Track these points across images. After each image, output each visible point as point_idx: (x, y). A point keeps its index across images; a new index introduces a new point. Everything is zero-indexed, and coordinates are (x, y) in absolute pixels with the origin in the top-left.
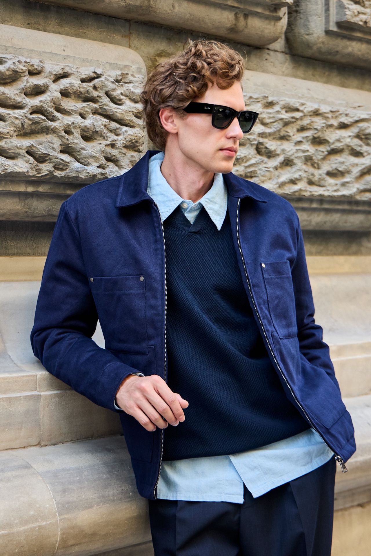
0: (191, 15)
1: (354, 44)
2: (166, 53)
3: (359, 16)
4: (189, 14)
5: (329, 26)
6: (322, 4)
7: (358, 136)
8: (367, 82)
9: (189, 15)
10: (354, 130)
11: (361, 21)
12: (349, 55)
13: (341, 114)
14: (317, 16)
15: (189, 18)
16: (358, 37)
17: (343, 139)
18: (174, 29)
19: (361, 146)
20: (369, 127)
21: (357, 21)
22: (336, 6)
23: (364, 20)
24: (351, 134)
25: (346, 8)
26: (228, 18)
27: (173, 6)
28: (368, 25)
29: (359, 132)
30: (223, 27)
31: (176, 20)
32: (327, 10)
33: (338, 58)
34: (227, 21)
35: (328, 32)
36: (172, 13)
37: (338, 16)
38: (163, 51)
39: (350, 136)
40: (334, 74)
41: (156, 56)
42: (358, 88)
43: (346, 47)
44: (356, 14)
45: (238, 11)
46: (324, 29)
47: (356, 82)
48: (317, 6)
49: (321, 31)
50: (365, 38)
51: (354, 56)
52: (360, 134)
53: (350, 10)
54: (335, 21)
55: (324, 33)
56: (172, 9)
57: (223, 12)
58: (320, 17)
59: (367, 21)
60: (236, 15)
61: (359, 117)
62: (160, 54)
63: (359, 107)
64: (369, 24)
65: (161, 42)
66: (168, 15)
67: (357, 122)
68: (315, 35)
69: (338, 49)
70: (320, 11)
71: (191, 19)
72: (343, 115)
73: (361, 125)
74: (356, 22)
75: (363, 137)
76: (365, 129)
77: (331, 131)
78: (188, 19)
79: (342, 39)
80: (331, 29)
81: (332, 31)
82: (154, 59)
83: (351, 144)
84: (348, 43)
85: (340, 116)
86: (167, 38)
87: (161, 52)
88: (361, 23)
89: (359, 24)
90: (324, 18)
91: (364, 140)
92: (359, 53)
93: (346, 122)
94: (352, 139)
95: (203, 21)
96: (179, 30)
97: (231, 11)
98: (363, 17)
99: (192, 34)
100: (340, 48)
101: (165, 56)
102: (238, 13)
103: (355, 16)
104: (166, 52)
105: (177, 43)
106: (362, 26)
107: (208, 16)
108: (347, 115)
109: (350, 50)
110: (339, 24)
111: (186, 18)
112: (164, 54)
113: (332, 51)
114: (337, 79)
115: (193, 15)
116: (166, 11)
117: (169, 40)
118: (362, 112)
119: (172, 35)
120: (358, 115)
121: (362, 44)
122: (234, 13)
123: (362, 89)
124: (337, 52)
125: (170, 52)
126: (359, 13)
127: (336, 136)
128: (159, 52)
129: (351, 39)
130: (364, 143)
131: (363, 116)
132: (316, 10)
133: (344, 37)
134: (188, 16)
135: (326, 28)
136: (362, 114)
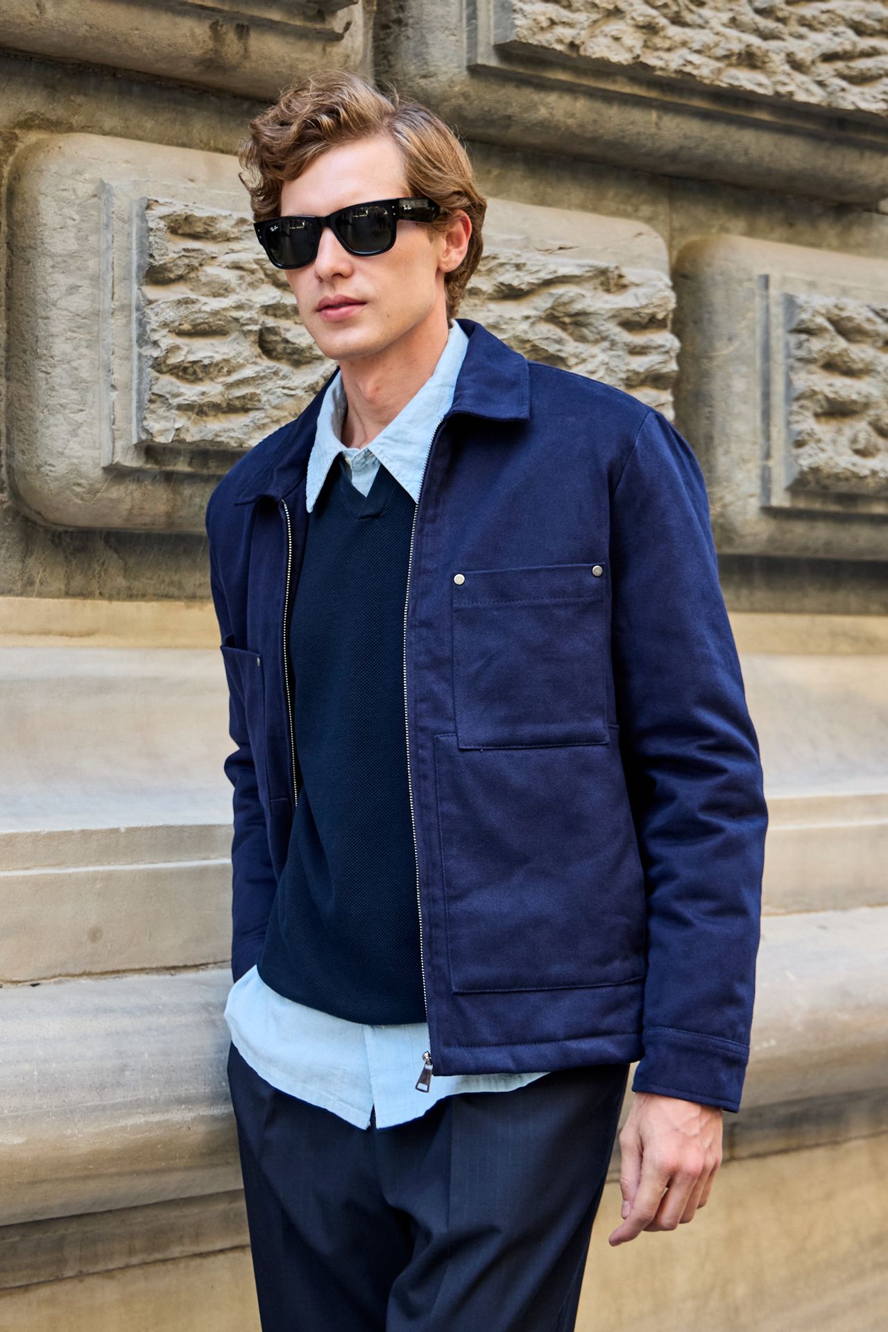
0: (91, 28)
1: (552, 98)
2: (42, 119)
3: (553, 31)
4: (86, 24)
5: (476, 56)
6: (461, 5)
7: (552, 318)
8: (611, 194)
9: (87, 28)
10: (542, 303)
11: (560, 41)
12: (544, 125)
13: (502, 265)
14: (447, 32)
15: (88, 35)
16: (560, 81)
17: (506, 323)
18: (64, 64)
19: (559, 341)
20: (583, 296)
21: (548, 41)
22: (495, 7)
23: (568, 40)
24: (532, 313)
25: (515, 11)
26: (193, 35)
27: (38, 5)
28: (582, 52)
29: (552, 308)
30: (185, 57)
31: (55, 40)
32: (473, 16)
33: (513, 133)
34: (191, 43)
35: (475, 71)
36: (40, 22)
37: (499, 31)
38: (34, 116)
39: (527, 318)
40: (518, 172)
41: (14, 128)
42: (583, 207)
43: (533, 106)
44: (545, 24)
45: (221, 19)
46: (465, 64)
47: (577, 194)
48: (448, 9)
49: (459, 67)
50: (580, 85)
51: (557, 128)
52: (556, 314)
53: (525, 16)
54: (492, 43)
55: (465, 73)
56: (38, 12)
57: (178, 20)
58: (454, 35)
59: (577, 42)
60: (214, 27)
61: (555, 272)
62: (26, 121)
63: (561, 248)
64: (585, 50)
65: (29, 94)
66: (31, 27)
67: (548, 283)
68: (443, 78)
69: (510, 111)
70: (454, 21)
71: (92, 37)
72: (508, 267)
73: (559, 290)
74: (545, 44)
75: (567, 320)
76: (572, 301)
77: (475, 305)
78: (85, 37)
79: (517, 87)
80: (480, 61)
81: (484, 66)
82: (11, 133)
83: (531, 336)
84: (536, 96)
85: (501, 270)
86: (46, 86)
87: (29, 118)
88: (559, 47)
89: (554, 50)
90: (465, 36)
91: (571, 328)
92: (570, 121)
93: (515, 283)
94: (533, 324)
95: (126, 41)
96: (79, 65)
97: (200, 18)
98: (567, 34)
99: (114, 75)
100: (513, 110)
101: (39, 127)
102: (220, 23)
103: (542, 29)
104: (41, 117)
105: (72, 98)
106: (567, 56)
107: (137, 29)
108: (518, 267)
109: (543, 112)
110: (505, 51)
111: (79, 34)
112: (37, 122)
113: (495, 117)
114: (526, 186)
115: (98, 29)
116: (22, 17)
117: (51, 88)
118: (566, 260)
119: (58, 76)
120: (552, 268)
121: (576, 99)
122: (207, 23)
123: (595, 210)
124: (509, 117)
125: (54, 118)
126: (553, 23)
127: (488, 317)
128: (22, 118)
129: (544, 86)
130: (571, 334)
131: (563, 271)
132: (443, 17)
133: (523, 82)
134: (83, 30)
135: (469, 60)
136: (564, 265)
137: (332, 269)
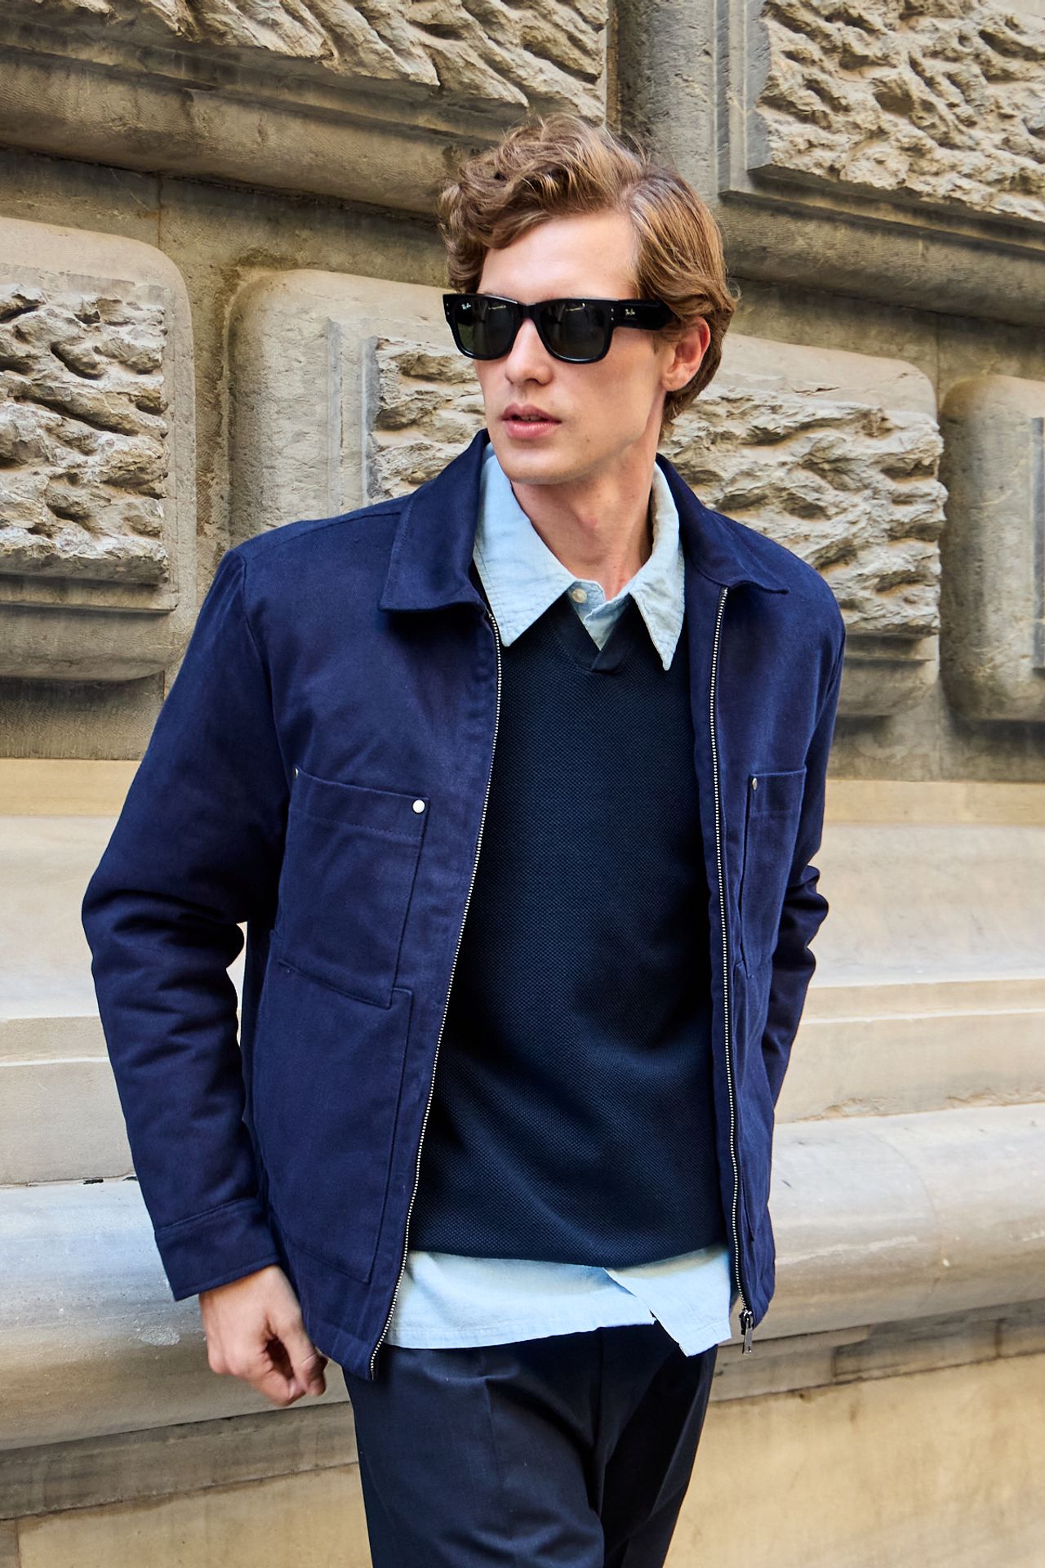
0: (317, 156)
1: (810, 227)
2: (266, 256)
3: (812, 154)
4: (311, 152)
5: (729, 182)
6: (713, 127)
7: (810, 465)
8: (873, 332)
9: (313, 155)
10: (799, 448)
11: (819, 165)
12: (801, 258)
13: (757, 407)
14: (697, 157)
15: (314, 163)
16: (821, 209)
17: (761, 470)
18: (288, 196)
19: (818, 490)
20: (844, 441)
21: (806, 165)
22: (749, 129)
23: (827, 164)
24: (789, 459)
25: (770, 132)
26: (425, 162)
27: (260, 132)
28: (842, 177)
29: (810, 454)
30: (416, 186)
31: (279, 169)
32: (725, 139)
33: (769, 267)
34: (423, 171)
35: (728, 198)
36: (262, 150)
37: (753, 155)
38: (257, 252)
39: (784, 464)
40: (773, 309)
41: (236, 265)
42: (843, 347)
43: (790, 237)
44: (803, 147)
45: (454, 145)
46: (717, 191)
47: (838, 333)
48: (698, 132)
49: (710, 194)
50: (841, 213)
51: (815, 260)
52: (815, 460)
53: (781, 138)
54: (746, 168)
55: (717, 201)
56: (259, 140)
57: (409, 145)
58: (705, 160)
59: (837, 166)
60: (448, 153)
61: (814, 415)
62: (248, 258)
63: (819, 390)
64: (846, 175)
65: (251, 228)
66: (252, 155)
67: (806, 427)
69: (765, 242)
70: (705, 144)
71: (317, 166)
72: (762, 409)
73: (817, 434)
74: (804, 169)
75: (826, 466)
76: (831, 446)
77: (728, 451)
78: (311, 165)
79: (772, 215)
80: (733, 188)
81: (737, 193)
82: (232, 271)
83: (787, 484)
84: (793, 226)
85: (755, 413)
86: (269, 220)
87: (251, 255)
88: (818, 172)
89: (812, 174)
90: (716, 161)
91: (830, 475)
92: (829, 253)
93: (771, 427)
94: (790, 470)
95: (354, 169)
96: (304, 197)
97: (431, 142)
98: (827, 157)
99: (341, 207)
100: (769, 241)
101: (262, 264)
102: (454, 149)
103: (799, 151)
104: (265, 253)
105: (297, 232)
106: (827, 181)
107: (365, 157)
108: (774, 409)
109: (800, 243)
110: (759, 176)
111: (304, 163)
112: (260, 259)
113: (749, 248)
114: (782, 324)
115: (324, 157)
116: (243, 145)
117: (274, 222)
118: (826, 402)
119: (282, 209)
120: (810, 410)
121: (836, 228)
122: (441, 148)
123: (857, 349)
124: (764, 249)
125: (278, 254)
126: (811, 145)
127: (741, 464)
128: (244, 254)
129: (801, 214)
130: (831, 482)
131: (822, 414)
132: (693, 140)
133: (778, 210)
134: (307, 159)
135: (721, 187)
136: (823, 408)
137: (525, 373)
